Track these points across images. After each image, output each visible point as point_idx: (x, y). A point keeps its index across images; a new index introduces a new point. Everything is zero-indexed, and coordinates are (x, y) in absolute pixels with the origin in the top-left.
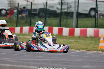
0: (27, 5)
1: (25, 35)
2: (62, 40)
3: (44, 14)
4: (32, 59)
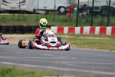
0: (88, 2)
1: (86, 35)
3: (106, 13)
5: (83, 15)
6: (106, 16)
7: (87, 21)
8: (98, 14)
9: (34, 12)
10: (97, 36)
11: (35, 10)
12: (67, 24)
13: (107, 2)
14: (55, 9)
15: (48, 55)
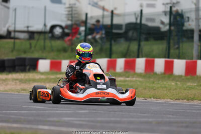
0: (103, 16)
2: (173, 84)
3: (135, 35)
4: (118, 119)
5: (94, 38)
6: (135, 40)
7: (101, 50)
8: (121, 37)
9: (9, 35)
10: (120, 75)
11: (9, 32)
12: (66, 55)
13: (137, 16)
14: (46, 30)
15: (37, 107)
